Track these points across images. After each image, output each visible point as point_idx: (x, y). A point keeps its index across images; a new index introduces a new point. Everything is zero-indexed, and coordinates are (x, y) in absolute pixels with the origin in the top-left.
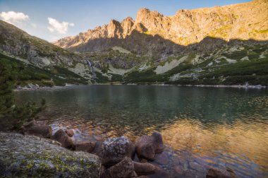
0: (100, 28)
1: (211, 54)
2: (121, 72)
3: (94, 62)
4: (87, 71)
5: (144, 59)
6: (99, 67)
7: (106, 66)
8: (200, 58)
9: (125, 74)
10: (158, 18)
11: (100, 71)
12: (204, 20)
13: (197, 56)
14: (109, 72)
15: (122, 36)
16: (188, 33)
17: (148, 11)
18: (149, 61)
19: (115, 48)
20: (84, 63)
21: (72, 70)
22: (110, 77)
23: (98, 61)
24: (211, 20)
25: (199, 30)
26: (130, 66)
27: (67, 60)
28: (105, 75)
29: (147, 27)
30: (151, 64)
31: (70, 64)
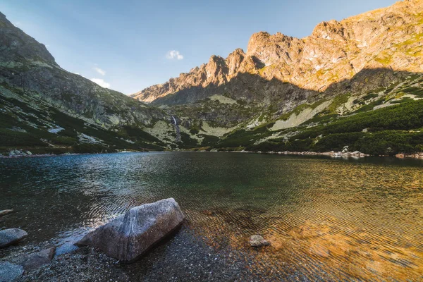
0: (197, 69)
1: (381, 93)
2: (220, 132)
3: (182, 119)
4: (169, 132)
5: (256, 111)
6: (187, 126)
7: (198, 124)
8: (355, 102)
9: (225, 135)
10: (282, 44)
11: (187, 131)
12: (367, 32)
13: (351, 99)
14: (200, 132)
15: (225, 79)
16: (334, 60)
17: (265, 35)
18: (264, 114)
19: (213, 98)
20: (166, 121)
21: (148, 130)
22: (200, 140)
23: (186, 118)
24: (383, 29)
25: (356, 53)
26: (235, 123)
27: (144, 116)
28: (194, 137)
29: (263, 61)
30: (267, 119)
31: (148, 122)
